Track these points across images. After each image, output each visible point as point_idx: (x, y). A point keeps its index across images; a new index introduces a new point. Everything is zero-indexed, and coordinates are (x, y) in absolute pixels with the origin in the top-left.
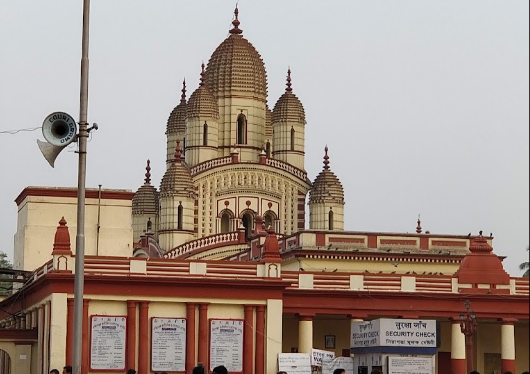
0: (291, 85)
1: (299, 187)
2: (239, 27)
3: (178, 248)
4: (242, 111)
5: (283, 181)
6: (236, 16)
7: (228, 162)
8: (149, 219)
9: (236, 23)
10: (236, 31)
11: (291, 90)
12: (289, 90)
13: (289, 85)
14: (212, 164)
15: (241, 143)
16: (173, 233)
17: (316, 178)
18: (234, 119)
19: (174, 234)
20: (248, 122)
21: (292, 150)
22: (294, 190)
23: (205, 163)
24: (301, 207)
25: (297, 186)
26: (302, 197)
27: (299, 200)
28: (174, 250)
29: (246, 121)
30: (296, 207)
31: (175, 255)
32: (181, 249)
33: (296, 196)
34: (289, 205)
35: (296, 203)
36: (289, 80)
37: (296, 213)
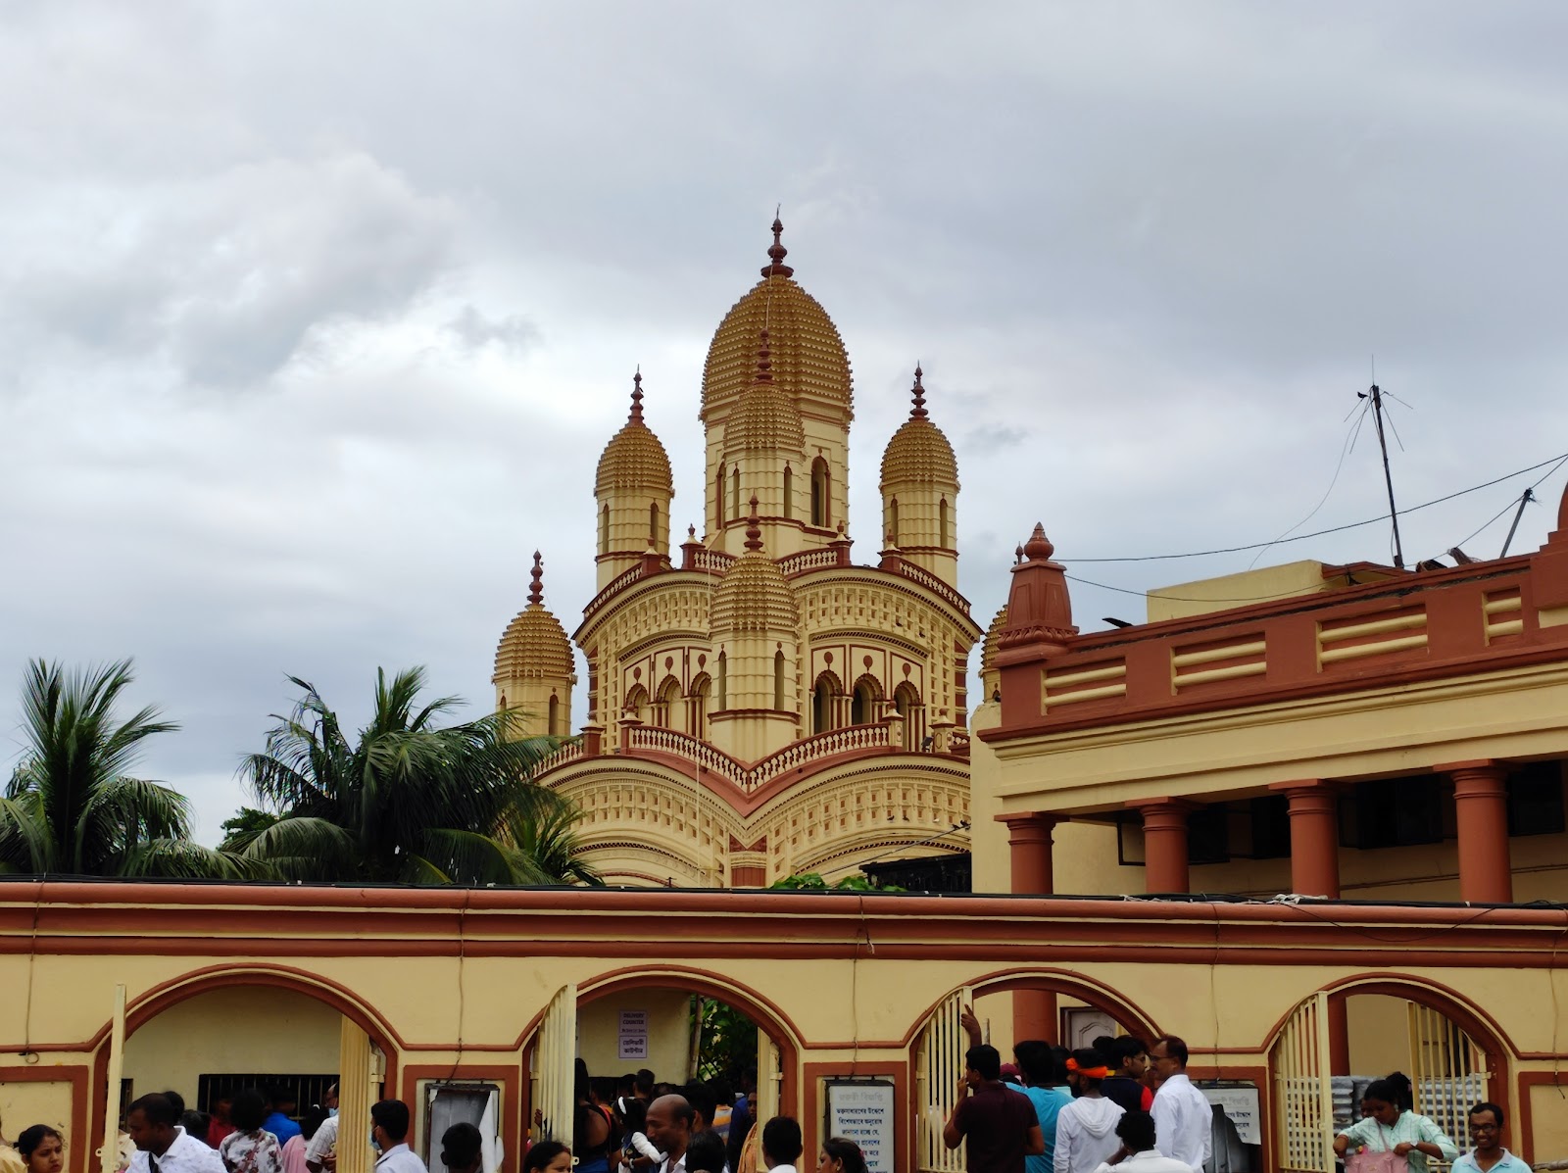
0: (924, 401)
1: (959, 634)
2: (786, 262)
3: (776, 756)
4: (820, 451)
5: (930, 616)
6: (777, 236)
7: (830, 563)
8: (554, 690)
9: (778, 253)
10: (777, 269)
11: (926, 412)
12: (919, 414)
14: (800, 564)
15: (818, 525)
16: (764, 718)
18: (810, 466)
19: (768, 721)
20: (833, 476)
21: (943, 547)
22: (948, 637)
23: (787, 559)
24: (961, 680)
25: (954, 631)
26: (961, 656)
27: (957, 662)
28: (769, 760)
29: (828, 475)
30: (951, 679)
31: (770, 774)
32: (781, 758)
33: (951, 654)
34: (939, 673)
35: (952, 670)
36: (918, 391)
37: (952, 690)
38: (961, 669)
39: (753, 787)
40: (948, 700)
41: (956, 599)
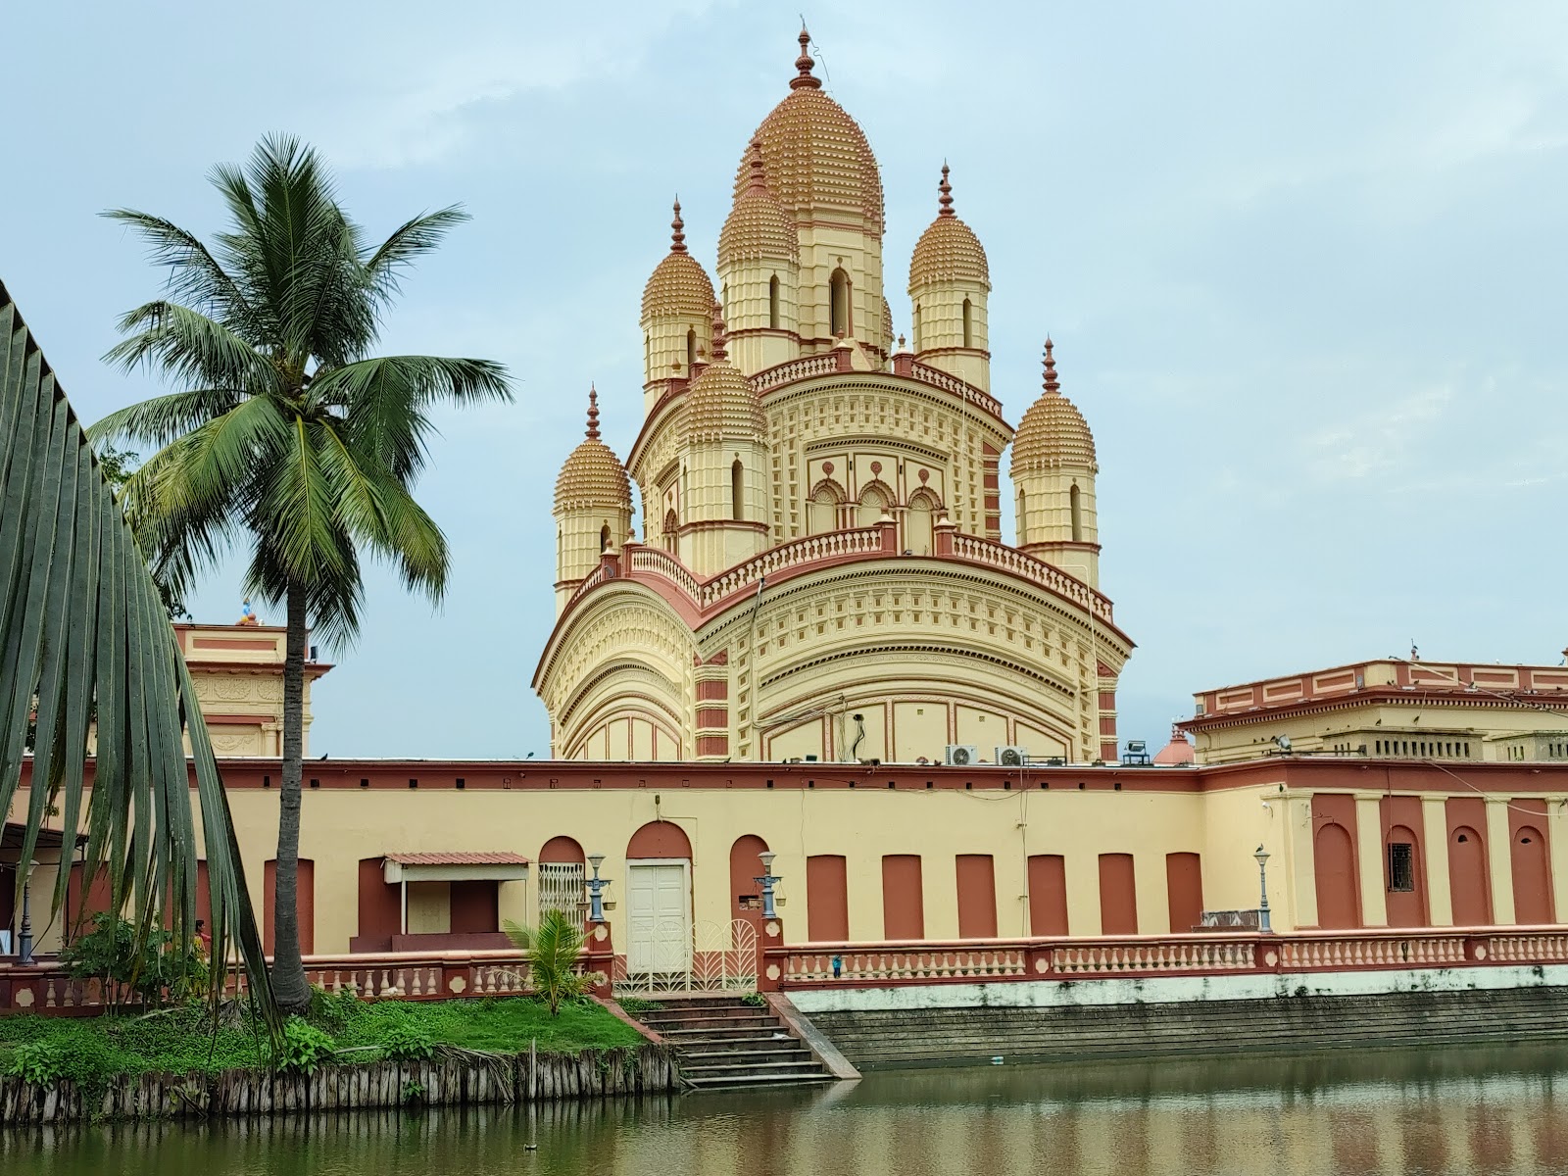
0: (951, 201)
1: (988, 435)
2: (814, 73)
6: (804, 48)
9: (805, 65)
13: (946, 201)
16: (722, 529)
17: (1026, 413)
18: (824, 278)
21: (967, 348)
22: (975, 440)
24: (991, 481)
25: (983, 433)
26: (992, 458)
27: (987, 464)
30: (979, 480)
33: (978, 456)
34: (964, 477)
35: (980, 472)
36: (946, 189)
37: (980, 493)
38: (991, 471)
39: (708, 602)
40: (976, 503)
41: (984, 400)
